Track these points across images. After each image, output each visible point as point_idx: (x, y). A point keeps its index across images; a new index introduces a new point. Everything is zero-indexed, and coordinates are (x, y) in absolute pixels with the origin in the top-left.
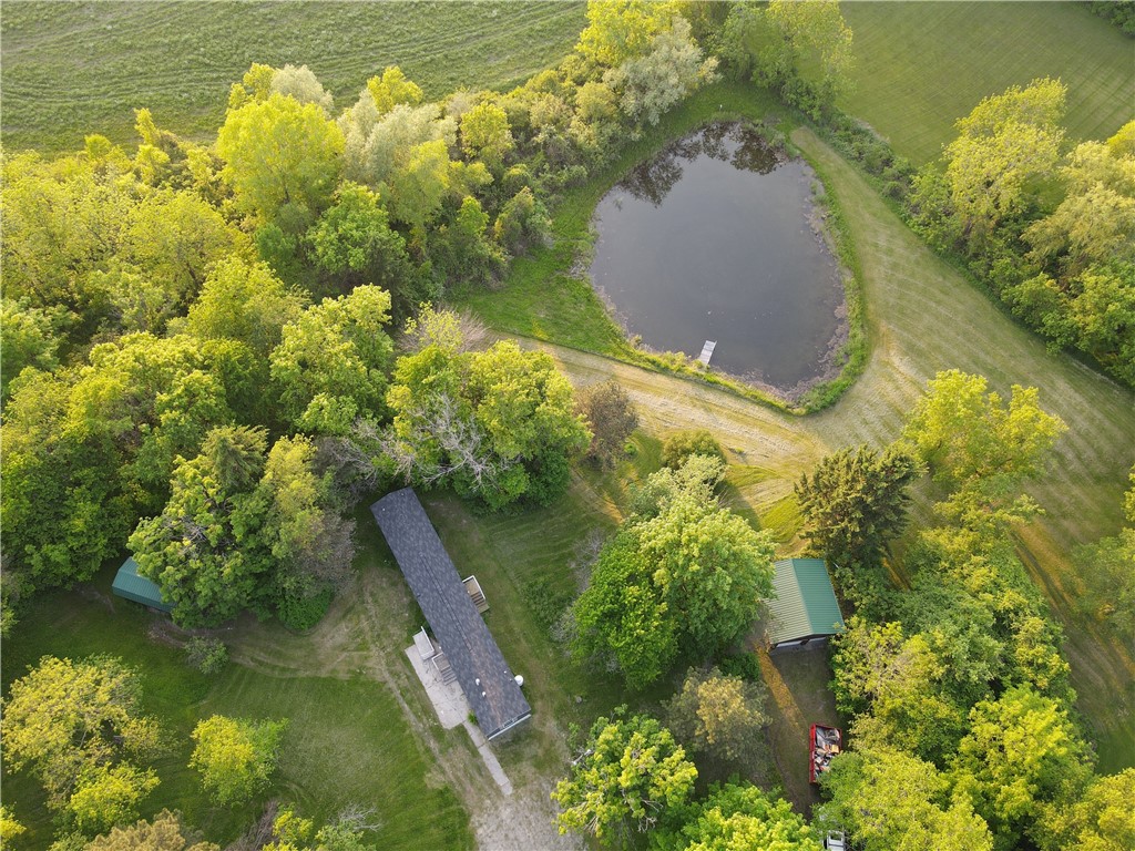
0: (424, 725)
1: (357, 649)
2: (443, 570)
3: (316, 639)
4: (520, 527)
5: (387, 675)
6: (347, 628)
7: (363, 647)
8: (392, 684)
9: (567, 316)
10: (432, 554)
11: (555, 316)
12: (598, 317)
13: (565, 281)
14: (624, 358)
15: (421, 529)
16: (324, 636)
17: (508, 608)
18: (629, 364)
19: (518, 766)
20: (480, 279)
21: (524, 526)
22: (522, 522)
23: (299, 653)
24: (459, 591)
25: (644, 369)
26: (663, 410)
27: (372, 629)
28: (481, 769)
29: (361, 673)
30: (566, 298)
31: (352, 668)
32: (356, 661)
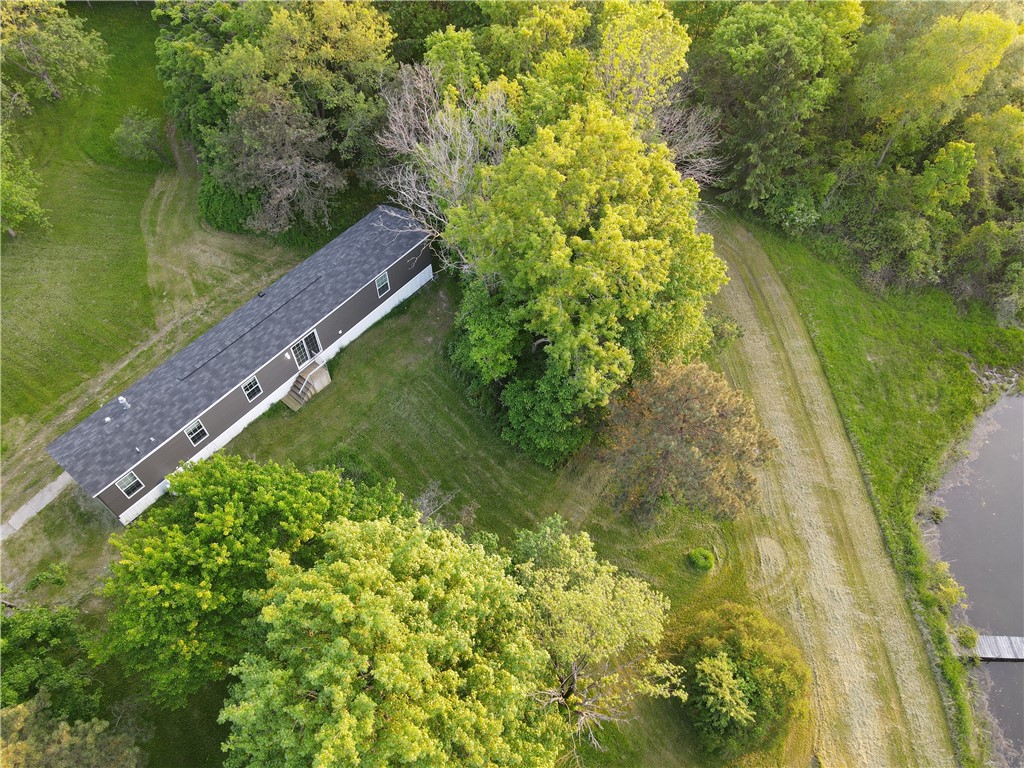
0: (99, 393)
1: (196, 283)
2: (307, 307)
3: (198, 235)
4: (456, 419)
5: (169, 328)
6: (224, 262)
7: (202, 289)
8: (155, 338)
9: (898, 393)
10: (328, 287)
11: (883, 376)
12: (932, 437)
13: (960, 367)
14: (883, 502)
15: (365, 262)
16: (203, 242)
17: (304, 438)
18: (875, 511)
19: (42, 536)
20: (864, 258)
21: (462, 424)
22: (467, 418)
23: (176, 228)
24: (278, 338)
25: (885, 542)
26: (822, 598)
27: (232, 291)
28: (36, 485)
29: (162, 297)
30: (929, 381)
31: (168, 286)
32: (178, 288)
